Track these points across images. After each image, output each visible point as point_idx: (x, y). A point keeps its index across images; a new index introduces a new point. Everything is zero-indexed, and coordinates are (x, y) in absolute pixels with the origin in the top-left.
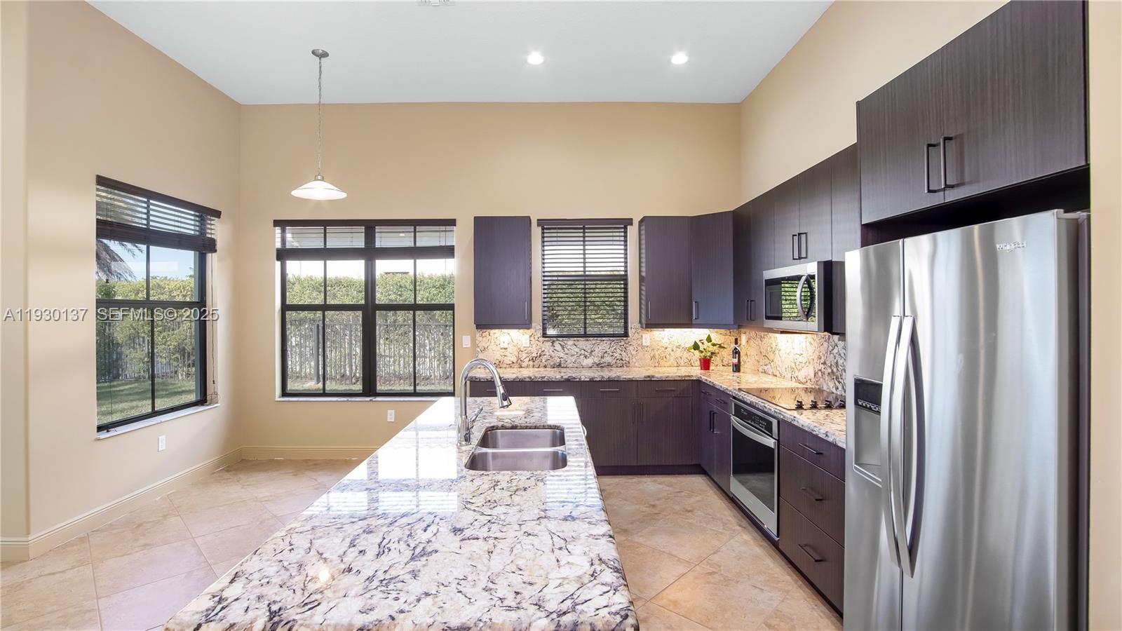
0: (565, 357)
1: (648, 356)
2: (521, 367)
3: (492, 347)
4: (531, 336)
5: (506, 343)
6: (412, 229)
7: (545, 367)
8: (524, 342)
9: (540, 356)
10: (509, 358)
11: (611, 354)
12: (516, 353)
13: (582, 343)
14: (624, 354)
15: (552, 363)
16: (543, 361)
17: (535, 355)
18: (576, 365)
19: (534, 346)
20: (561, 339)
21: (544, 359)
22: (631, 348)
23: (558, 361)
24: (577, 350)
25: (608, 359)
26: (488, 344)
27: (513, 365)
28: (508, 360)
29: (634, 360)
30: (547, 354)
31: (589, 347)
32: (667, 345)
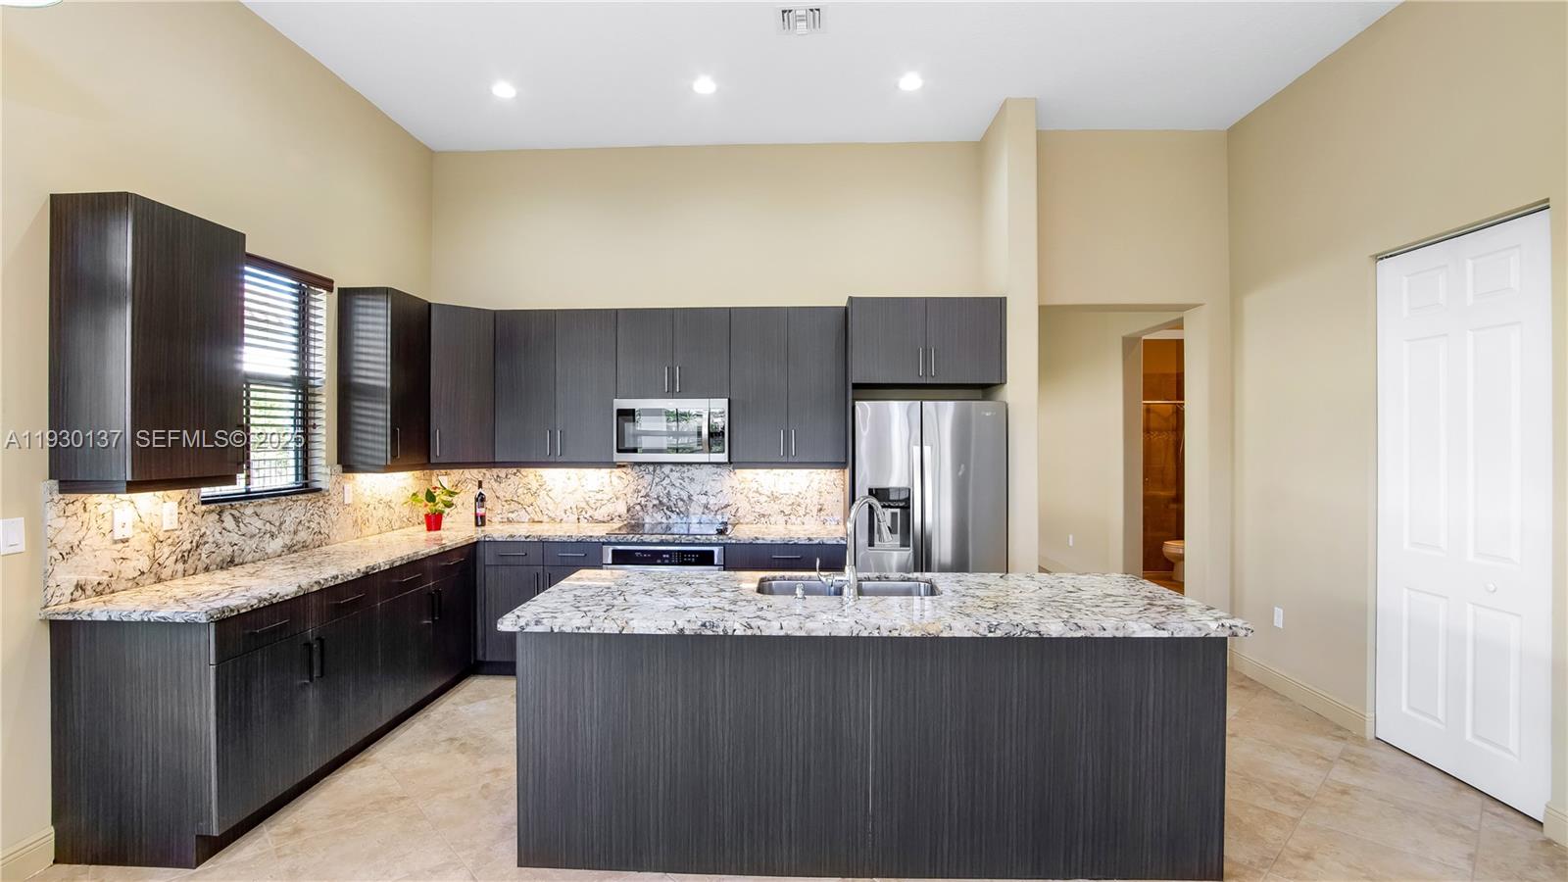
0: (240, 541)
1: (350, 522)
2: (159, 580)
3: (93, 540)
4: (179, 504)
5: (129, 525)
7: (207, 569)
8: (165, 519)
9: (197, 547)
10: (133, 563)
11: (307, 524)
12: (149, 548)
13: (268, 508)
14: (323, 522)
15: (219, 559)
16: (204, 556)
17: (187, 546)
18: (257, 556)
19: (185, 526)
20: (235, 504)
21: (204, 550)
22: (331, 511)
24: (259, 524)
25: (303, 535)
26: (80, 535)
27: (141, 580)
28: (129, 570)
29: (335, 531)
30: (211, 540)
31: (277, 514)
32: (369, 500)
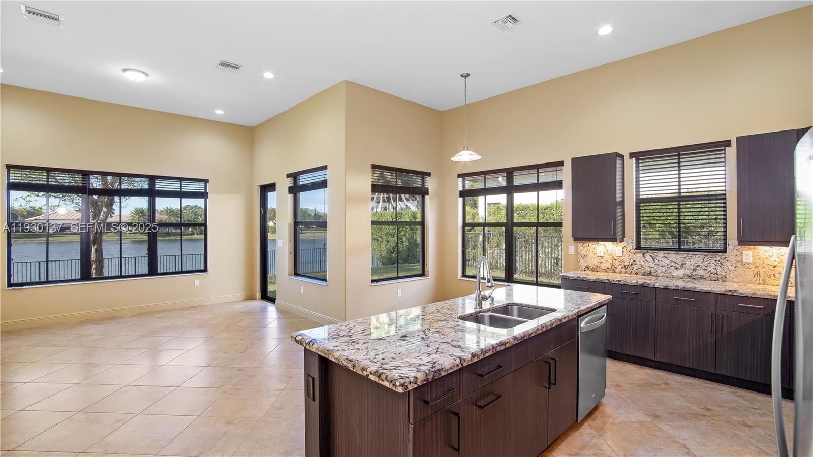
0: (655, 267)
1: (750, 273)
2: (615, 272)
3: (591, 255)
4: (623, 248)
5: (602, 253)
6: (536, 171)
7: (636, 274)
8: (617, 252)
9: (632, 265)
10: (604, 264)
11: (704, 267)
12: (611, 261)
13: (672, 256)
14: (719, 269)
15: (643, 271)
16: (635, 269)
17: (627, 263)
18: (666, 275)
19: (626, 256)
20: (651, 252)
21: (635, 267)
22: (728, 264)
23: (649, 269)
24: (667, 262)
25: (700, 272)
26: (587, 253)
27: (608, 270)
28: (603, 266)
29: (732, 275)
30: (639, 263)
31: (680, 260)
32: (776, 263)
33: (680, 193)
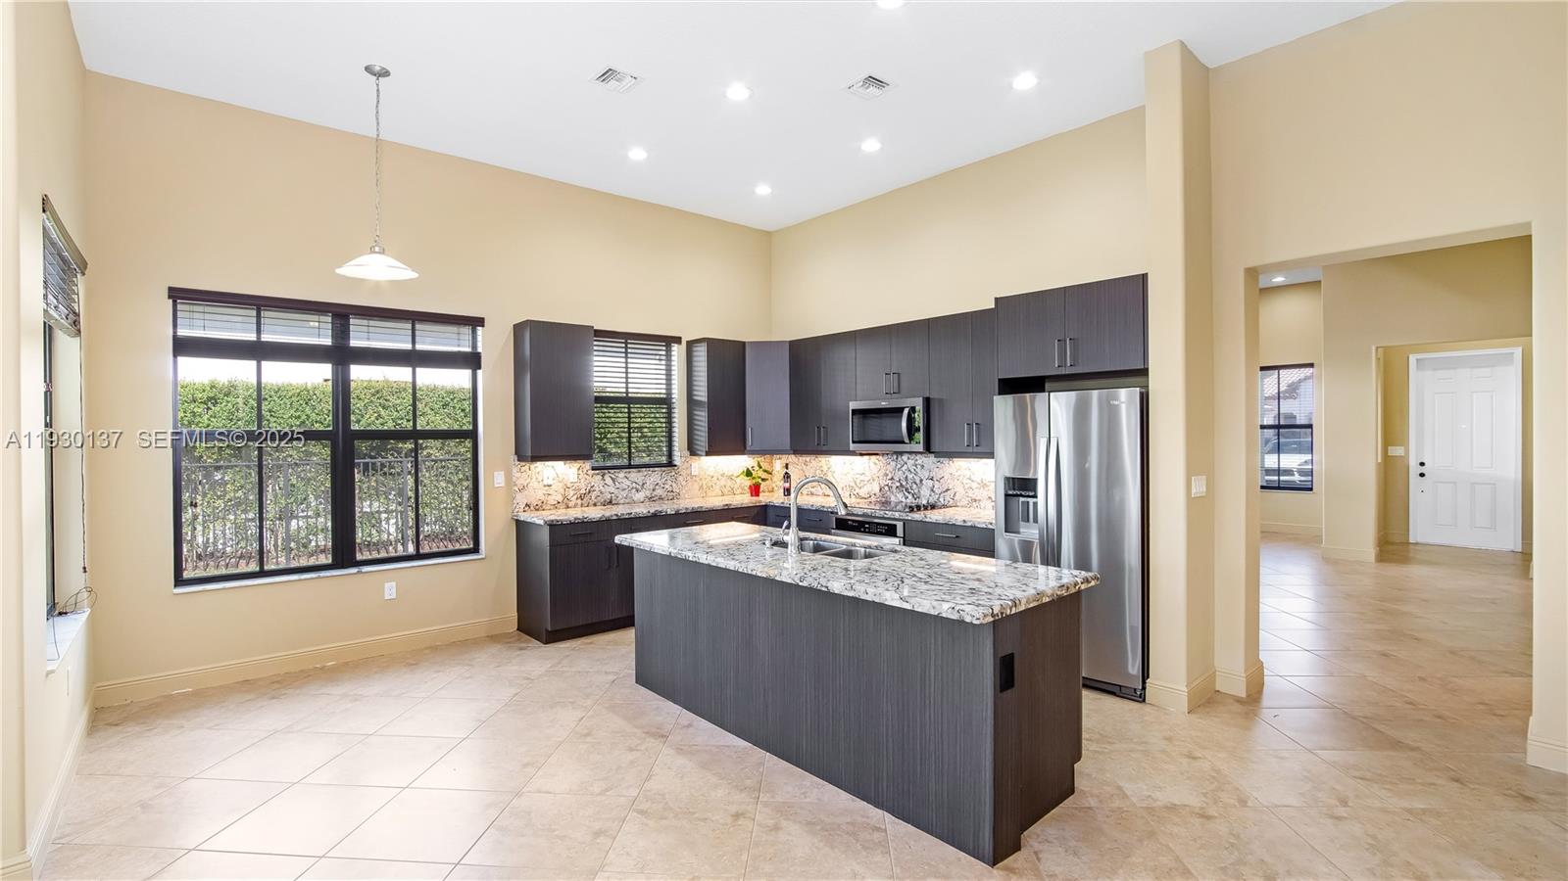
0: (616, 492)
1: (696, 487)
2: (568, 507)
3: (534, 484)
4: (579, 469)
5: (550, 478)
6: (410, 323)
7: (595, 505)
8: (571, 476)
9: (589, 492)
10: (554, 497)
11: (662, 485)
12: (562, 490)
13: (634, 474)
14: (674, 485)
15: (602, 500)
16: (593, 498)
17: (583, 491)
18: (627, 501)
19: (582, 481)
20: (612, 471)
21: (593, 495)
22: (681, 479)
23: (609, 496)
24: (628, 483)
25: (659, 492)
26: (528, 481)
27: (558, 506)
28: (552, 500)
29: (685, 491)
30: (597, 489)
31: (640, 479)
32: (712, 474)
33: (627, 393)
